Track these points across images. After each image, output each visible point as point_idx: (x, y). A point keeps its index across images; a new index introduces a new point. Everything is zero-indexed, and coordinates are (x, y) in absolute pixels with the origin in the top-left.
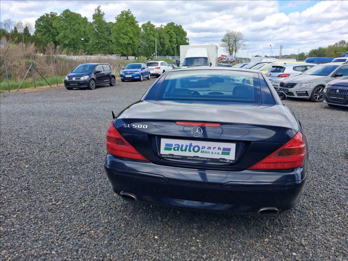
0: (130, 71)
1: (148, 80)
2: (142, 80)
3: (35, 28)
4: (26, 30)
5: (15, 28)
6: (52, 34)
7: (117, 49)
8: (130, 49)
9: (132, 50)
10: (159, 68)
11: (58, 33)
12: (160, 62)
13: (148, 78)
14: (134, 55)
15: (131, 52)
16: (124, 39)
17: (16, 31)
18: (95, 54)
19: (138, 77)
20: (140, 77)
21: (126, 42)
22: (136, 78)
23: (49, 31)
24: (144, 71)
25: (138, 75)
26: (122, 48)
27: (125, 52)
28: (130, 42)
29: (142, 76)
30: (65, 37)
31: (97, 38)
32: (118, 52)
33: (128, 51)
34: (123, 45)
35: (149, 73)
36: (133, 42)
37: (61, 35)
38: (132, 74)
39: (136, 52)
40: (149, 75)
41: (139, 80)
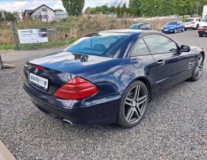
0: (168, 27)
1: (182, 32)
2: (176, 32)
3: (129, 3)
4: (124, 5)
5: (119, 5)
6: (138, 6)
7: (176, 11)
8: (186, 10)
9: (188, 11)
10: (194, 23)
11: (141, 5)
12: (195, 19)
13: (182, 31)
14: (189, 14)
15: (187, 12)
16: (182, 3)
17: (119, 7)
18: (161, 16)
19: (173, 31)
20: (174, 30)
21: (183, 5)
22: (171, 31)
23: (136, 4)
24: (179, 26)
25: (173, 29)
26: (180, 10)
27: (182, 13)
28: (186, 5)
29: (176, 30)
30: (144, 7)
31: (164, 5)
32: (177, 13)
33: (184, 12)
34: (181, 8)
35: (184, 27)
36: (189, 5)
37: (142, 5)
38: (169, 28)
39: (191, 12)
40: (184, 28)
41: (174, 33)
